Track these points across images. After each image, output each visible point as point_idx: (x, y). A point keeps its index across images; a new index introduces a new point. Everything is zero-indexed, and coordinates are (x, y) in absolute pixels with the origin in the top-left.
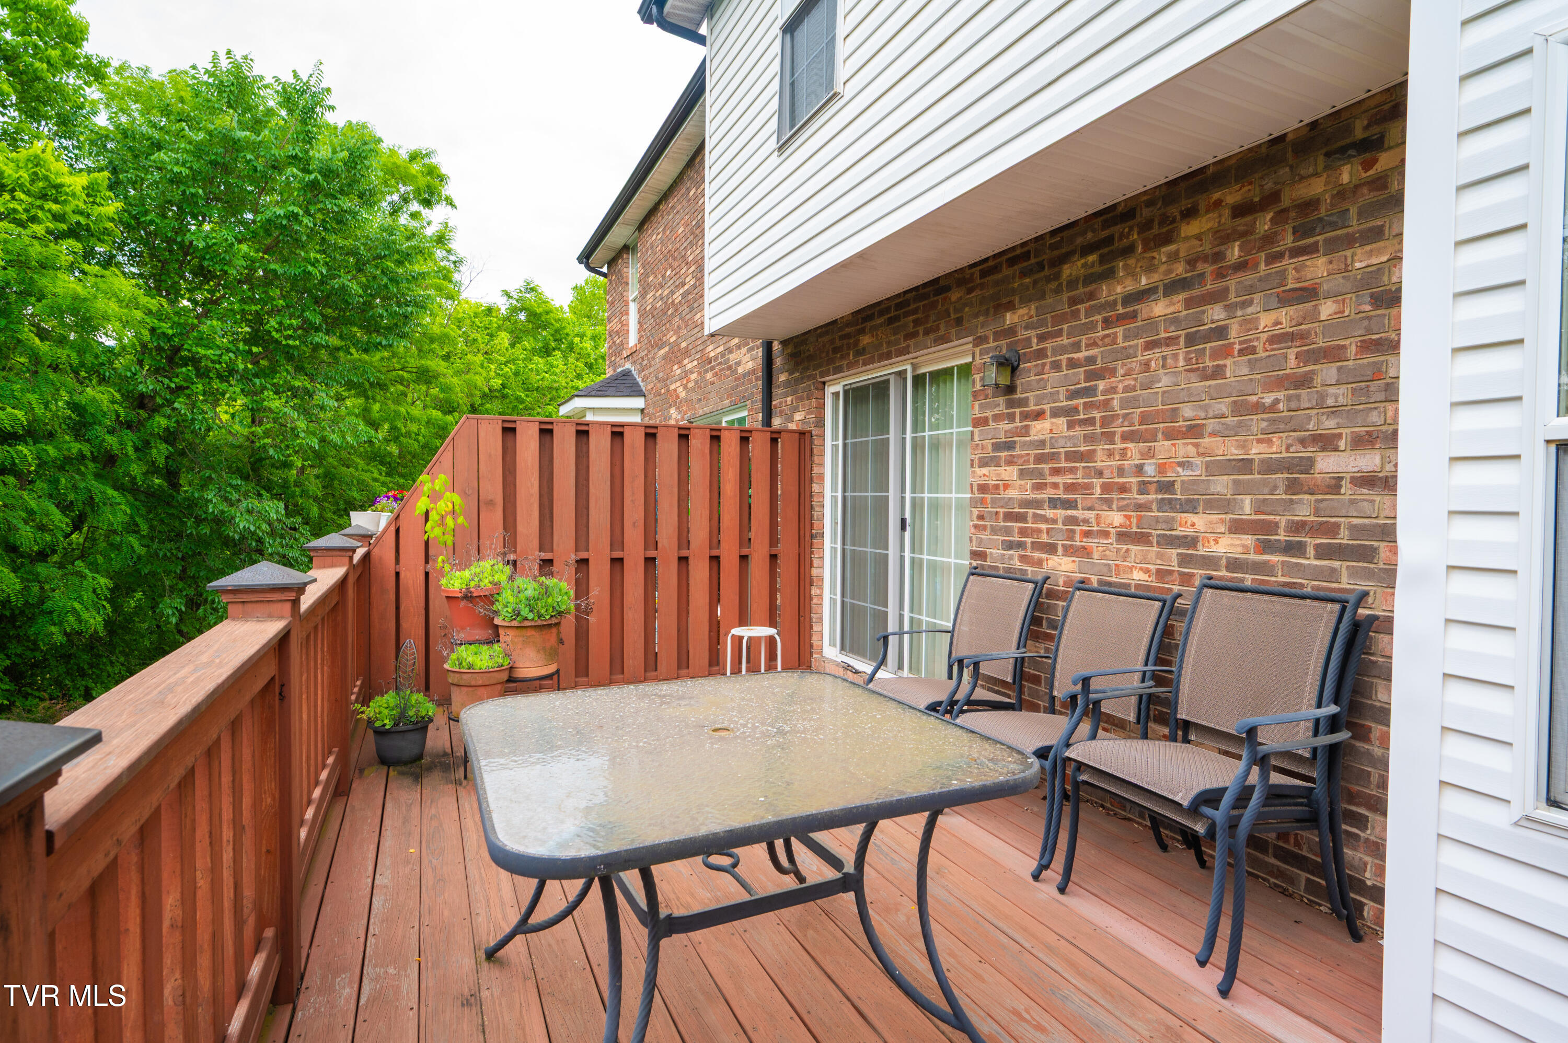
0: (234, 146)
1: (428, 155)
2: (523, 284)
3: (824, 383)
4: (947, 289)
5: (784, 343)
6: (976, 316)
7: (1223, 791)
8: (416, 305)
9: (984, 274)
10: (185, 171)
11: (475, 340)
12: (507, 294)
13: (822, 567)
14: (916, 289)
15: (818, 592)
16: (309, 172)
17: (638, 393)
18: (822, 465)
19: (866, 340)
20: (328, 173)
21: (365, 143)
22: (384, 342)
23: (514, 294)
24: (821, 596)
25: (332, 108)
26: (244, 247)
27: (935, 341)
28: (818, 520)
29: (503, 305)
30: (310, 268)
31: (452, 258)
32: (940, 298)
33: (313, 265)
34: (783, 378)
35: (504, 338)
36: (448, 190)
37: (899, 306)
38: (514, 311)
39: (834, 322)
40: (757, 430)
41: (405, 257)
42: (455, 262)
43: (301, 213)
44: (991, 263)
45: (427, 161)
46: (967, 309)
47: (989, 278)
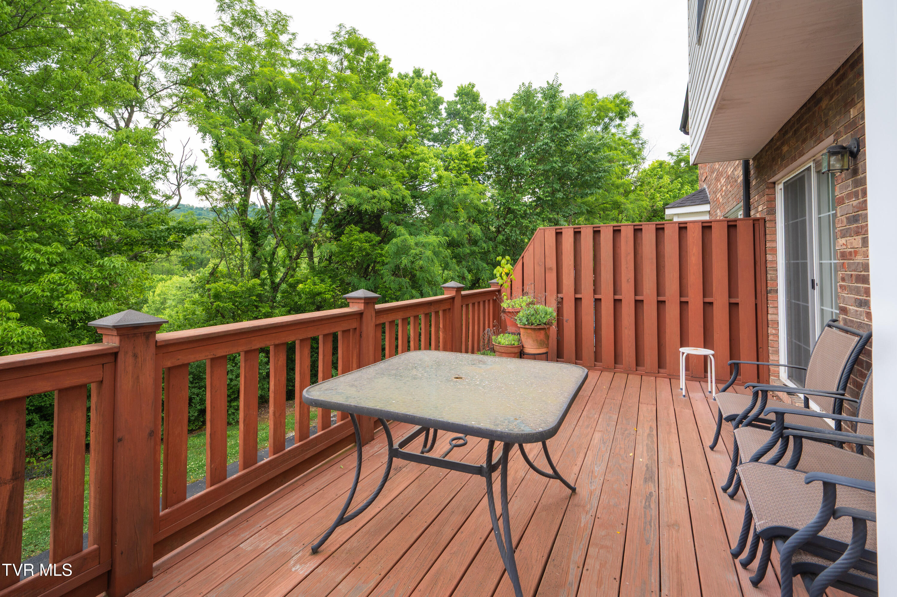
0: (524, 120)
1: (622, 94)
2: (680, 146)
3: (774, 183)
4: (820, 101)
5: (754, 159)
6: (835, 116)
7: (793, 531)
8: (605, 171)
9: (838, 81)
10: (507, 137)
11: (649, 182)
12: (671, 154)
13: (777, 314)
14: (805, 105)
15: (774, 332)
16: (552, 123)
17: (705, 201)
18: (775, 241)
19: (785, 148)
20: (560, 121)
21: (576, 102)
22: (589, 192)
23: (675, 154)
24: (777, 335)
25: (563, 91)
26: (527, 162)
27: (815, 142)
28: (772, 280)
29: (671, 161)
30: (554, 165)
31: (640, 142)
32: (817, 108)
33: (556, 163)
34: (754, 183)
35: (667, 179)
36: (634, 108)
37: (799, 120)
38: (678, 162)
39: (772, 140)
40: (740, 220)
41: (597, 150)
42: (642, 144)
43: (549, 141)
44: (841, 72)
45: (622, 97)
46: (830, 113)
47: (841, 84)
